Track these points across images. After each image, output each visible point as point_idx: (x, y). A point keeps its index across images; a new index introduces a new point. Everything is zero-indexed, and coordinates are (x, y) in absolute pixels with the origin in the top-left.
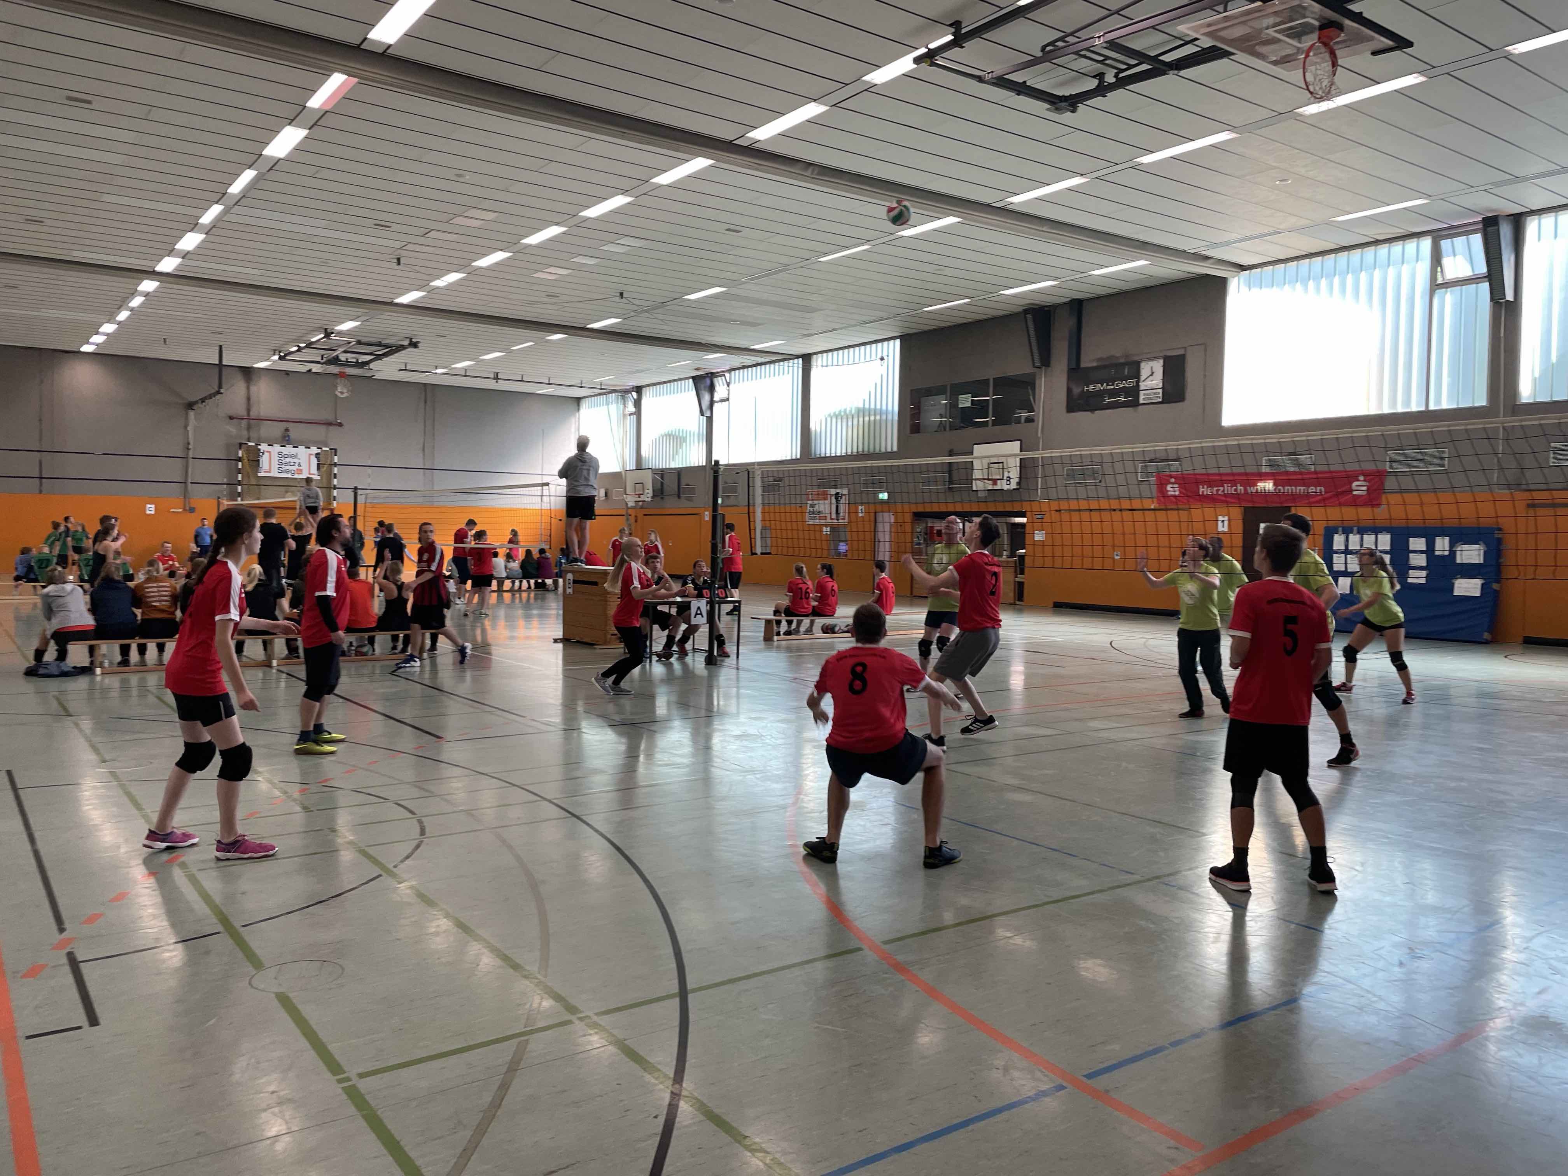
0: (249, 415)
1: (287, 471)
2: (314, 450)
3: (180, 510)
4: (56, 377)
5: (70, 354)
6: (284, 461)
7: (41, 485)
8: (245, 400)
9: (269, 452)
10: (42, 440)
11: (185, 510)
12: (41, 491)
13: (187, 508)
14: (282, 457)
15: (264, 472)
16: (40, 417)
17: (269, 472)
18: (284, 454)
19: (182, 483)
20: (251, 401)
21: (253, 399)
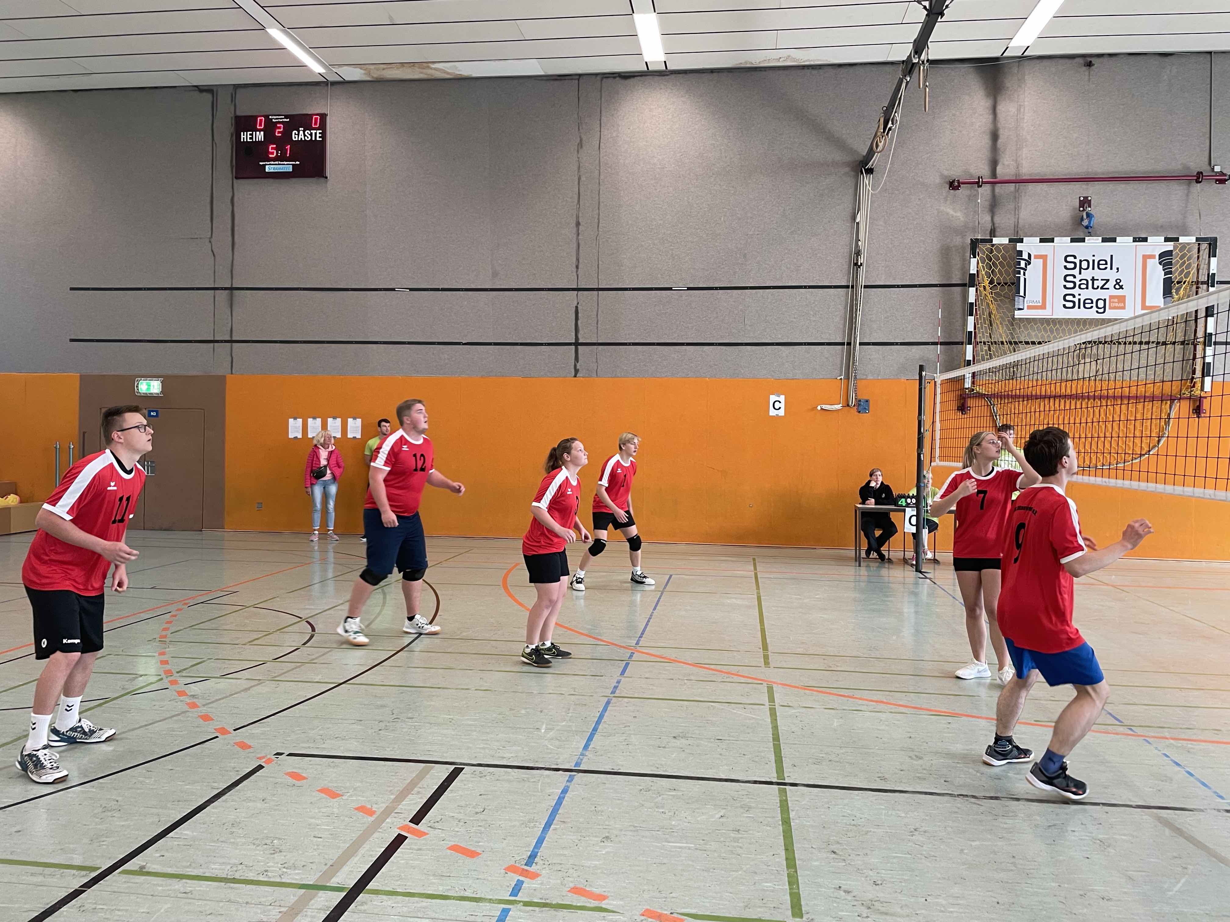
0: (993, 173)
1: (1085, 304)
3: (839, 407)
4: (605, 132)
5: (632, 80)
6: (1079, 277)
7: (577, 359)
8: (986, 141)
9: (1044, 258)
10: (580, 266)
11: (848, 405)
12: (576, 371)
13: (852, 402)
14: (1075, 268)
15: (1029, 307)
16: (578, 217)
17: (1043, 307)
18: (1081, 261)
19: (843, 344)
20: (1001, 140)
21: (1004, 135)
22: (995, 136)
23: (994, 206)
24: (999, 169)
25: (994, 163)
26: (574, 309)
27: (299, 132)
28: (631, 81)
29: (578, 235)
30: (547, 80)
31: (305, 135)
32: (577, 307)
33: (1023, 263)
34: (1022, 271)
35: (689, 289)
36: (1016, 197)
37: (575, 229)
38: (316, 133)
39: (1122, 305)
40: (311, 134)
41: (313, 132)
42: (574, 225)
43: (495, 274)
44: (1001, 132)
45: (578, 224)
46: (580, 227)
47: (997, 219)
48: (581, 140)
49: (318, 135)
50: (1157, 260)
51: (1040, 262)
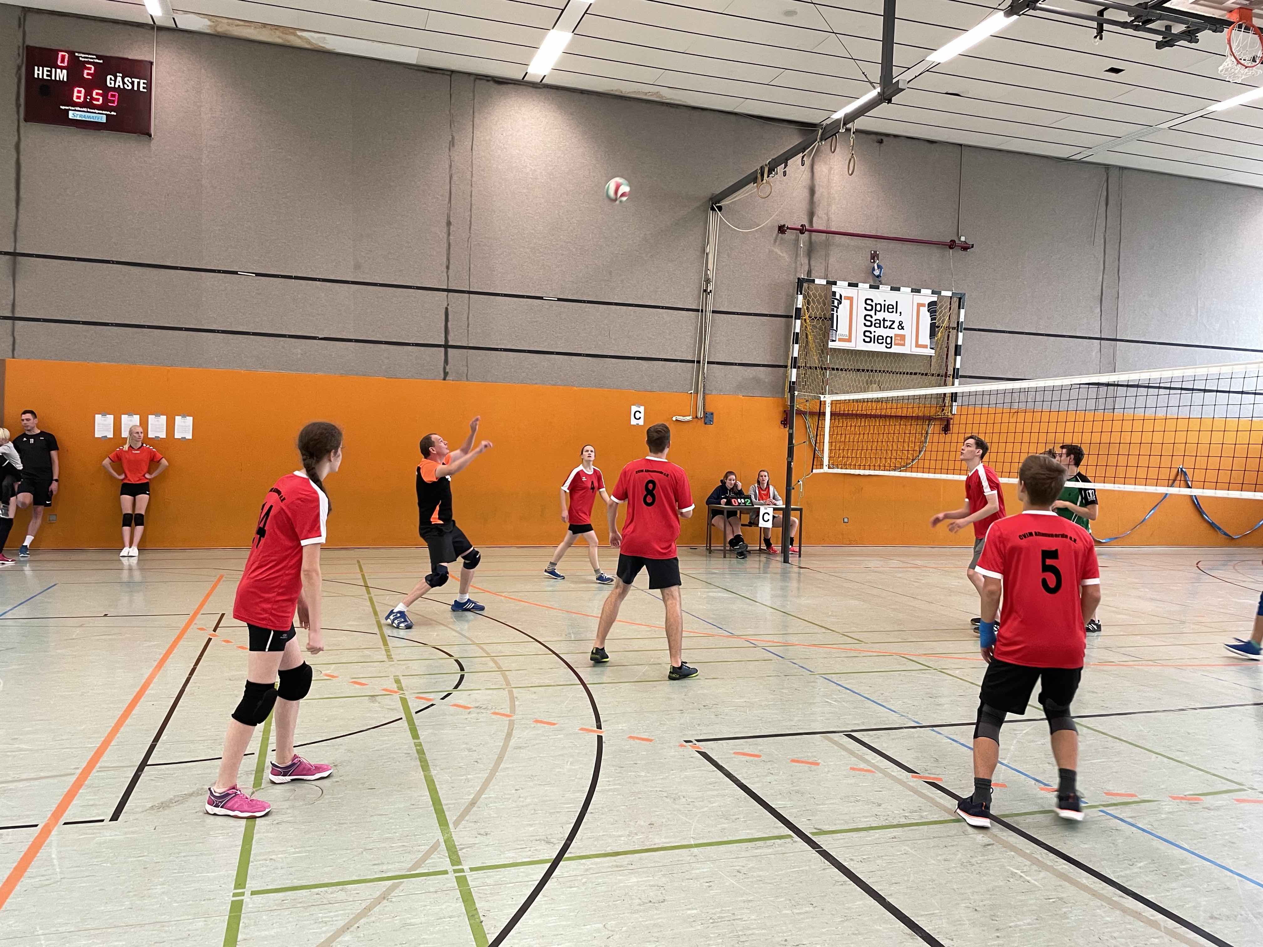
0: (810, 221)
1: (878, 339)
2: (926, 296)
3: (689, 418)
4: (477, 133)
5: (505, 86)
6: (875, 317)
7: (446, 361)
8: (806, 193)
9: (850, 299)
10: (451, 267)
11: (697, 417)
12: (446, 374)
13: (700, 414)
14: (871, 310)
15: (840, 340)
16: (449, 216)
17: (849, 340)
18: (876, 304)
19: (693, 362)
20: (817, 195)
21: (820, 191)
22: (812, 191)
23: (810, 251)
24: (815, 220)
25: (811, 215)
26: (444, 311)
27: (116, 77)
28: (503, 88)
29: (449, 235)
30: (418, 70)
31: (124, 83)
32: (447, 309)
33: (836, 302)
34: (835, 309)
35: (559, 300)
36: (827, 245)
37: (445, 230)
38: (139, 83)
39: (902, 342)
40: (133, 83)
41: (136, 81)
42: (445, 224)
43: (357, 267)
44: (817, 188)
45: (449, 224)
46: (451, 227)
47: (813, 263)
48: (453, 138)
49: (142, 85)
50: (926, 308)
51: (848, 301)
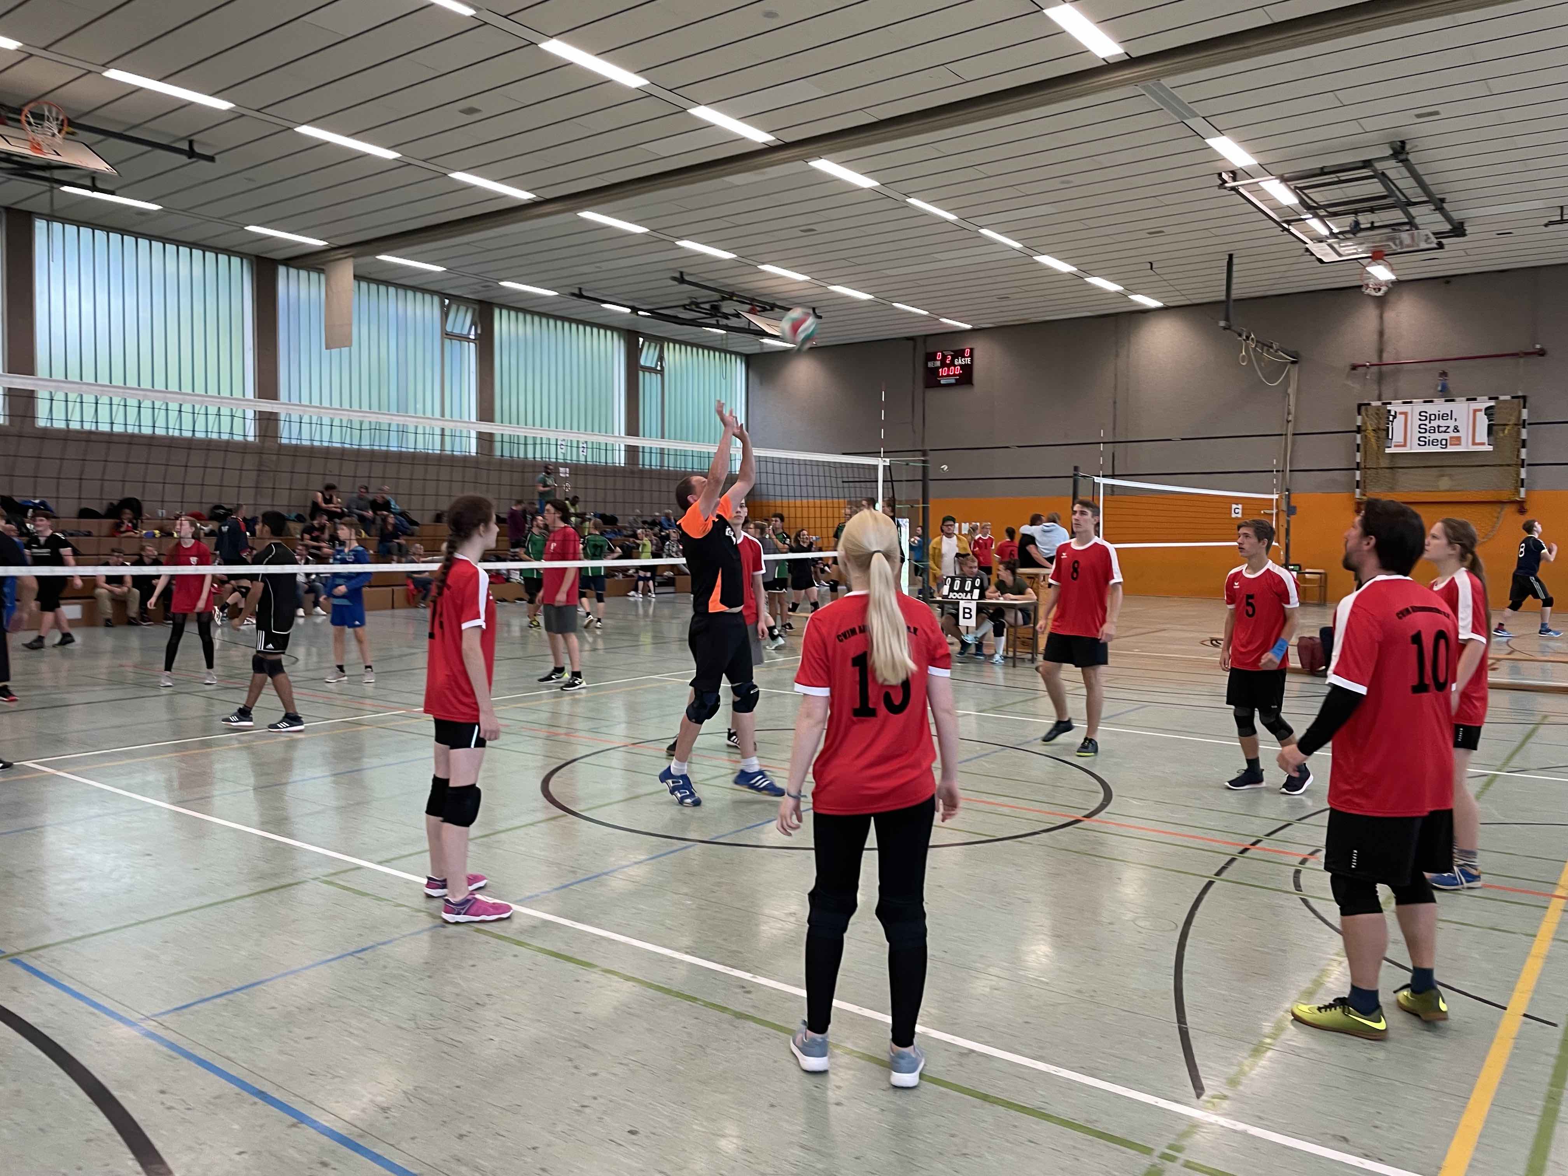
0: (1380, 357)
1: (1433, 443)
2: (1484, 403)
4: (1131, 347)
6: (1429, 425)
8: (1375, 337)
9: (1405, 414)
10: (1117, 428)
11: (1282, 510)
14: (1426, 420)
15: (1395, 446)
16: (1115, 399)
17: (1405, 445)
18: (1430, 415)
20: (1386, 337)
21: (1387, 333)
22: (1381, 334)
23: (1381, 378)
24: (1385, 355)
25: (1381, 352)
26: (1113, 454)
27: (958, 360)
28: (1147, 315)
29: (1116, 409)
31: (961, 361)
32: (1115, 453)
33: (1391, 418)
34: (1390, 423)
36: (1395, 372)
37: (1114, 406)
39: (1457, 443)
40: (965, 361)
42: (1113, 403)
43: (1067, 435)
44: (1386, 331)
46: (1117, 404)
48: (1117, 352)
49: (968, 361)
50: (1483, 412)
51: (1403, 416)
